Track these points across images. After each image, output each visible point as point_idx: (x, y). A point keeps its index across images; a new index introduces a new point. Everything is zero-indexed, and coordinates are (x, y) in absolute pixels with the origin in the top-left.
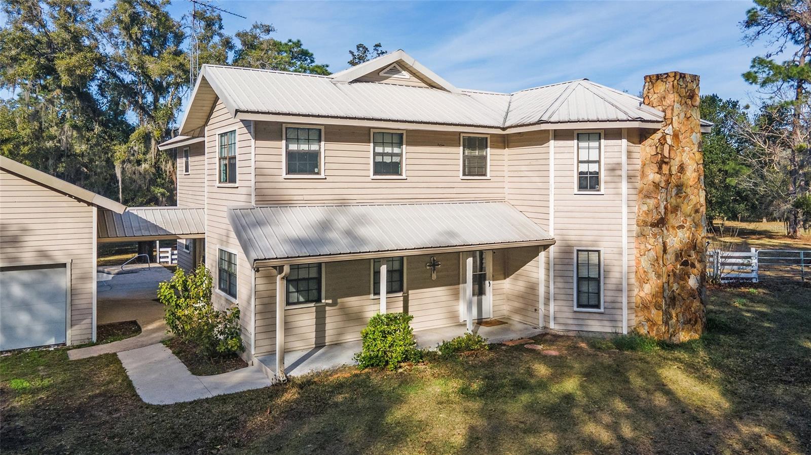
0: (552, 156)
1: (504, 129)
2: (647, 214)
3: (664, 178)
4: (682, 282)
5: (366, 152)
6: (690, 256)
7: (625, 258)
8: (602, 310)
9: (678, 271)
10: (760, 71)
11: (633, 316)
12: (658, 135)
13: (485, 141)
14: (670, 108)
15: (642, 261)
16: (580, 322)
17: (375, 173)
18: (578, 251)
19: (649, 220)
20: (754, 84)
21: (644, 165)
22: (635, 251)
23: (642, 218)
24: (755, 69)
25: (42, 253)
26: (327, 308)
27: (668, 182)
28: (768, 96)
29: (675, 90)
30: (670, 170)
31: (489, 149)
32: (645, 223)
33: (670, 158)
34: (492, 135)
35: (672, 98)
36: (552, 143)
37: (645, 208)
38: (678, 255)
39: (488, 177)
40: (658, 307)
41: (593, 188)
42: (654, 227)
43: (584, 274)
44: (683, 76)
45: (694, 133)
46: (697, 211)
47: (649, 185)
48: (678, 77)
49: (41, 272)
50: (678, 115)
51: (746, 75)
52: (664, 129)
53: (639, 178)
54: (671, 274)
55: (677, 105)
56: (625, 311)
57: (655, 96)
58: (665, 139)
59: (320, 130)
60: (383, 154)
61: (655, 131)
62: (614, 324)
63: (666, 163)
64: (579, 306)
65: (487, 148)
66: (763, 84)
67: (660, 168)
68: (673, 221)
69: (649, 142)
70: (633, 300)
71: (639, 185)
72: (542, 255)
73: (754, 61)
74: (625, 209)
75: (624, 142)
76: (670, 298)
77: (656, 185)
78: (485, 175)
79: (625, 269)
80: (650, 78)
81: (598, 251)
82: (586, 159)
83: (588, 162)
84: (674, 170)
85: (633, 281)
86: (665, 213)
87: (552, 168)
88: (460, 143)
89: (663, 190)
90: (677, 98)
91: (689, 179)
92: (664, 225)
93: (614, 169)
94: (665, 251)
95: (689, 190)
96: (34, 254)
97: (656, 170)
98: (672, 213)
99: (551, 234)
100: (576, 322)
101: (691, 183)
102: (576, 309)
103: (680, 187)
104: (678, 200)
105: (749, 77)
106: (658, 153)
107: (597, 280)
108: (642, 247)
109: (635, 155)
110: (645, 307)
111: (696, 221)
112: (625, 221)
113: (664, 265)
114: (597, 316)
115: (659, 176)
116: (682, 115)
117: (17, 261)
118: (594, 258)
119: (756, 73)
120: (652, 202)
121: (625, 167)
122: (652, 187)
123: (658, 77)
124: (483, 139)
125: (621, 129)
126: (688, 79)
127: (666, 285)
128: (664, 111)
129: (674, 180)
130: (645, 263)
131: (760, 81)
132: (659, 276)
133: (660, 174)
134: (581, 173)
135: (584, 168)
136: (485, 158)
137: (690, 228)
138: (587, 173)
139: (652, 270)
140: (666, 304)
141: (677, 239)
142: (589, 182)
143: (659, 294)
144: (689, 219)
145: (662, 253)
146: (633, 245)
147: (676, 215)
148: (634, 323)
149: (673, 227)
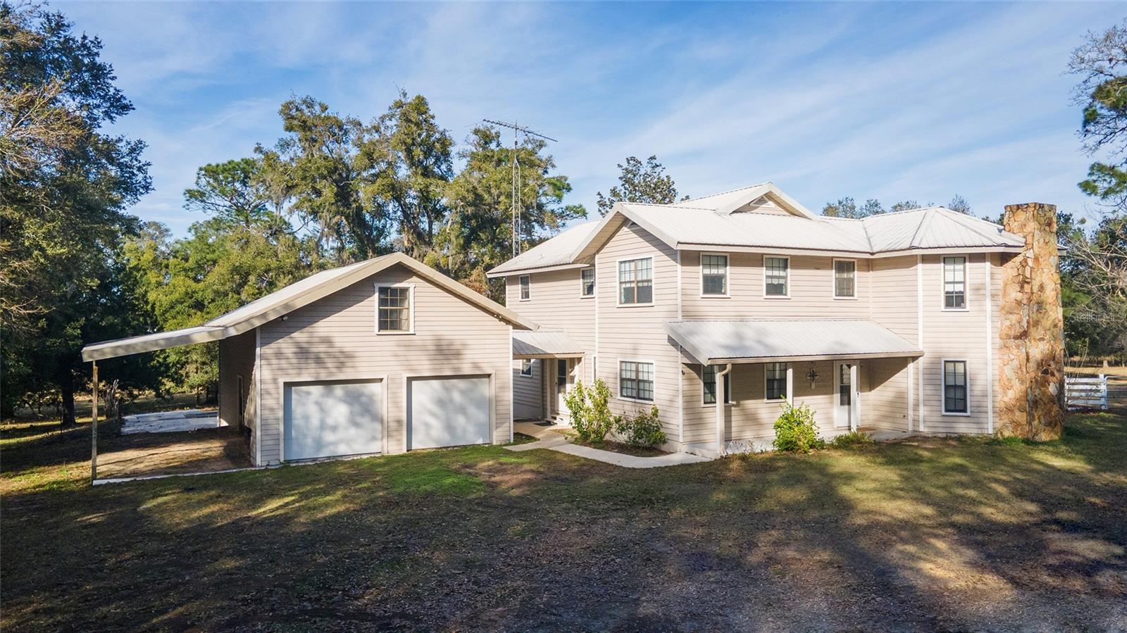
0: (920, 278)
1: (872, 254)
2: (1010, 328)
3: (1026, 296)
4: (1043, 389)
5: (761, 275)
6: (1049, 365)
7: (990, 368)
8: (968, 414)
9: (1039, 379)
10: (1100, 179)
11: (997, 420)
12: (1018, 259)
13: (852, 265)
14: (1031, 234)
15: (1006, 370)
16: (949, 425)
17: (768, 293)
18: (946, 362)
19: (1012, 333)
20: (1093, 195)
21: (1006, 285)
22: (999, 362)
23: (1005, 332)
24: (1094, 178)
25: (476, 365)
26: (733, 408)
27: (1030, 300)
28: (1111, 209)
29: (1035, 219)
30: (1031, 289)
31: (856, 272)
32: (1008, 337)
33: (1031, 279)
34: (859, 260)
35: (1032, 226)
36: (920, 266)
37: (1008, 323)
38: (1040, 364)
39: (856, 297)
40: (1021, 410)
41: (958, 305)
42: (1017, 339)
43: (951, 382)
44: (1041, 206)
45: (1052, 257)
46: (1055, 326)
47: (1013, 302)
48: (1037, 207)
49: (472, 382)
50: (1038, 241)
51: (1083, 185)
52: (1025, 252)
53: (1001, 297)
54: (1033, 380)
55: (1037, 232)
56: (990, 414)
57: (1016, 223)
58: (1026, 262)
59: (726, 257)
60: (772, 277)
61: (1016, 255)
62: (979, 426)
63: (1028, 283)
64: (946, 411)
65: (854, 270)
66: (1104, 195)
67: (1022, 287)
68: (1036, 333)
69: (1010, 264)
70: (997, 405)
71: (1001, 302)
72: (911, 366)
73: (1092, 167)
74: (989, 324)
75: (988, 264)
76: (1033, 402)
77: (1019, 303)
78: (852, 295)
79: (990, 378)
80: (1011, 208)
81: (964, 362)
82: (952, 280)
83: (954, 283)
84: (1035, 289)
85: (997, 388)
86: (1027, 327)
87: (920, 288)
88: (832, 267)
89: (1026, 306)
90: (1037, 226)
91: (1048, 297)
92: (1026, 337)
93: (978, 289)
94: (1028, 360)
95: (1048, 307)
96: (470, 365)
97: (1019, 289)
98: (1033, 327)
99: (920, 347)
100: (943, 425)
101: (1050, 300)
102: (944, 413)
103: (1040, 304)
104: (1039, 315)
105: (1087, 187)
106: (1019, 274)
107: (964, 388)
108: (1006, 357)
109: (997, 276)
110: (1009, 410)
111: (1054, 334)
112: (989, 335)
113: (1027, 372)
114: (963, 419)
115: (1021, 294)
116: (1042, 240)
117: (459, 371)
118: (960, 368)
119: (1095, 181)
120: (1014, 318)
121: (989, 287)
122: (1014, 304)
123: (1018, 207)
124: (850, 262)
125: (984, 253)
126: (1046, 208)
127: (1029, 390)
128: (1025, 237)
129: (1035, 298)
130: (1009, 372)
131: (1100, 191)
132: (1022, 382)
133: (1022, 293)
134: (947, 293)
135: (950, 288)
136: (852, 280)
137: (1050, 341)
138: (952, 293)
139: (1015, 377)
140: (1029, 407)
141: (1038, 350)
142: (955, 300)
143: (1023, 398)
144: (1048, 332)
145: (1025, 362)
146: (996, 356)
147: (1038, 329)
148: (998, 425)
149: (1035, 339)
